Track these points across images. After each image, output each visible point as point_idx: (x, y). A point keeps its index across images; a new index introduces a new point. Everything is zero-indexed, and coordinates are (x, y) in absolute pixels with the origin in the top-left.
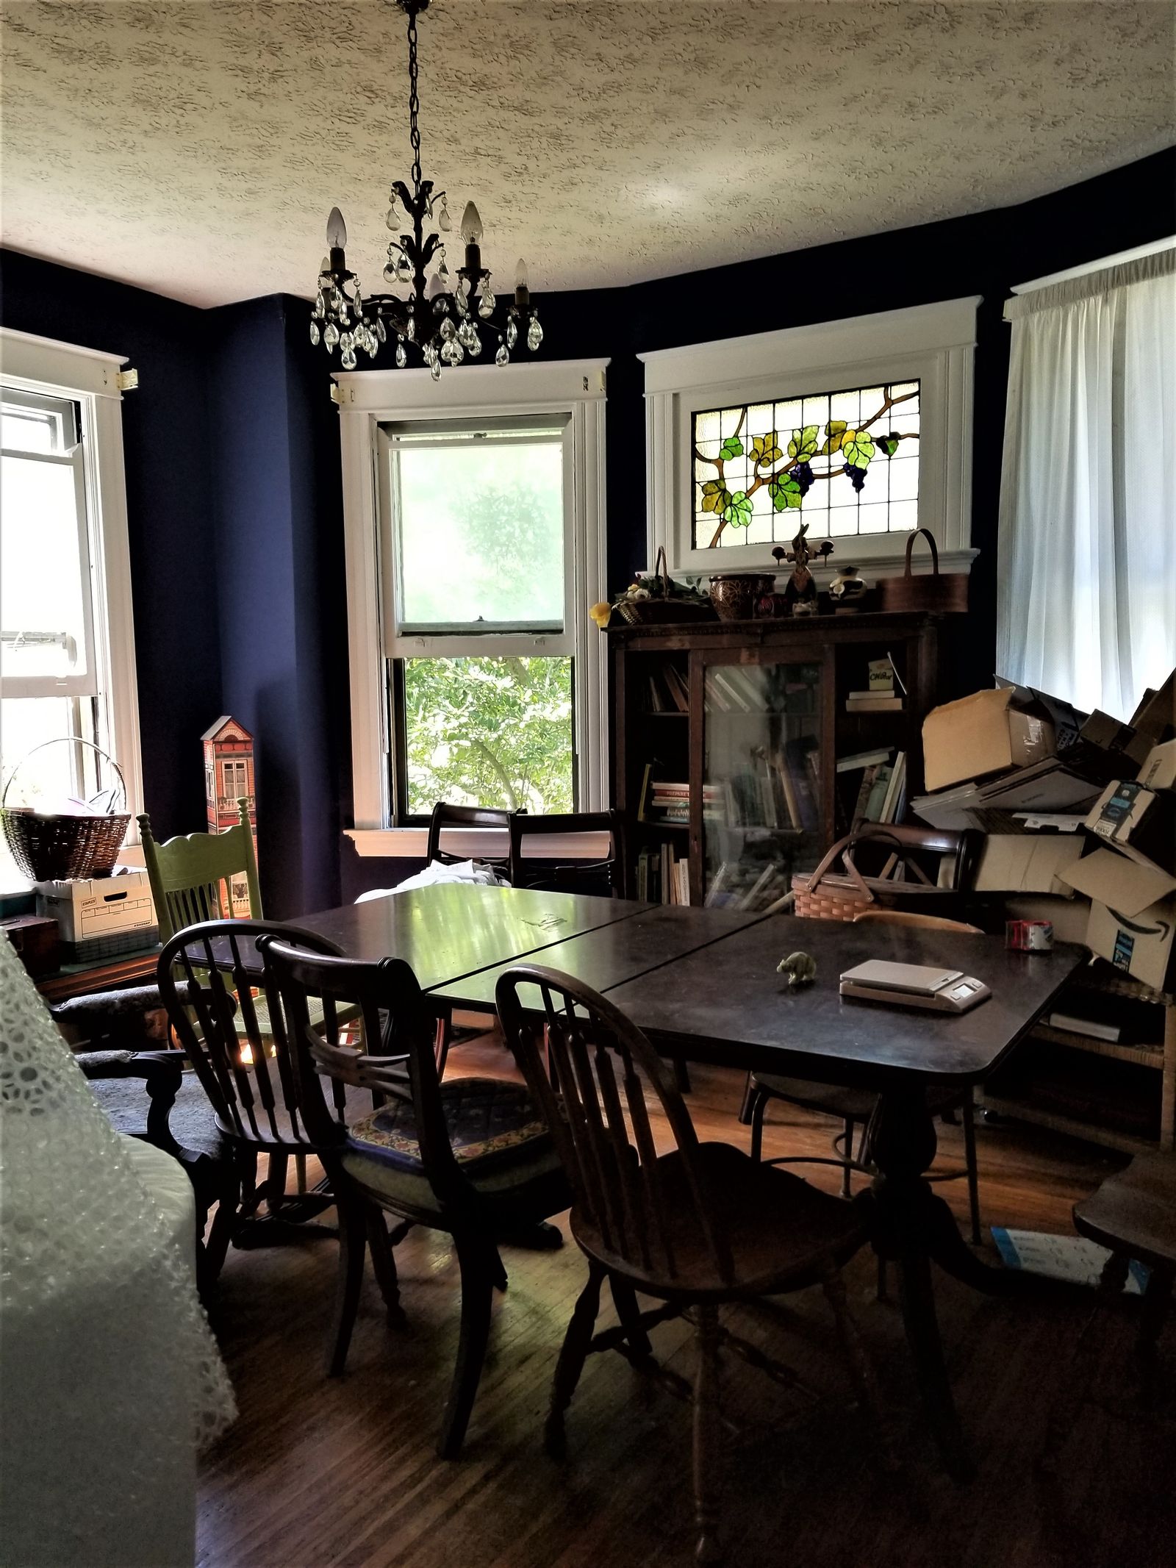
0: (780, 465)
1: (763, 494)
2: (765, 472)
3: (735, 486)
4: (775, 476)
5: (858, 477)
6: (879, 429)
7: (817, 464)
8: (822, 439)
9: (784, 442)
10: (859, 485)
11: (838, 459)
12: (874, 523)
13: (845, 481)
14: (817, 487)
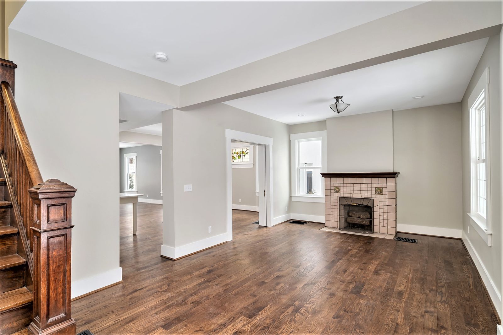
0: (239, 155)
1: (237, 157)
2: (238, 155)
3: (235, 156)
4: (238, 156)
5: (245, 156)
6: (246, 152)
7: (242, 155)
8: (242, 153)
9: (239, 153)
10: (245, 157)
11: (243, 155)
12: (246, 160)
13: (244, 156)
14: (242, 157)
